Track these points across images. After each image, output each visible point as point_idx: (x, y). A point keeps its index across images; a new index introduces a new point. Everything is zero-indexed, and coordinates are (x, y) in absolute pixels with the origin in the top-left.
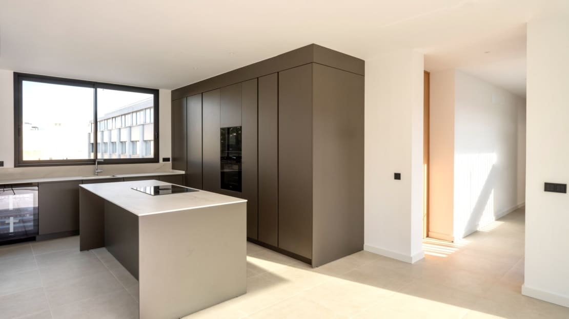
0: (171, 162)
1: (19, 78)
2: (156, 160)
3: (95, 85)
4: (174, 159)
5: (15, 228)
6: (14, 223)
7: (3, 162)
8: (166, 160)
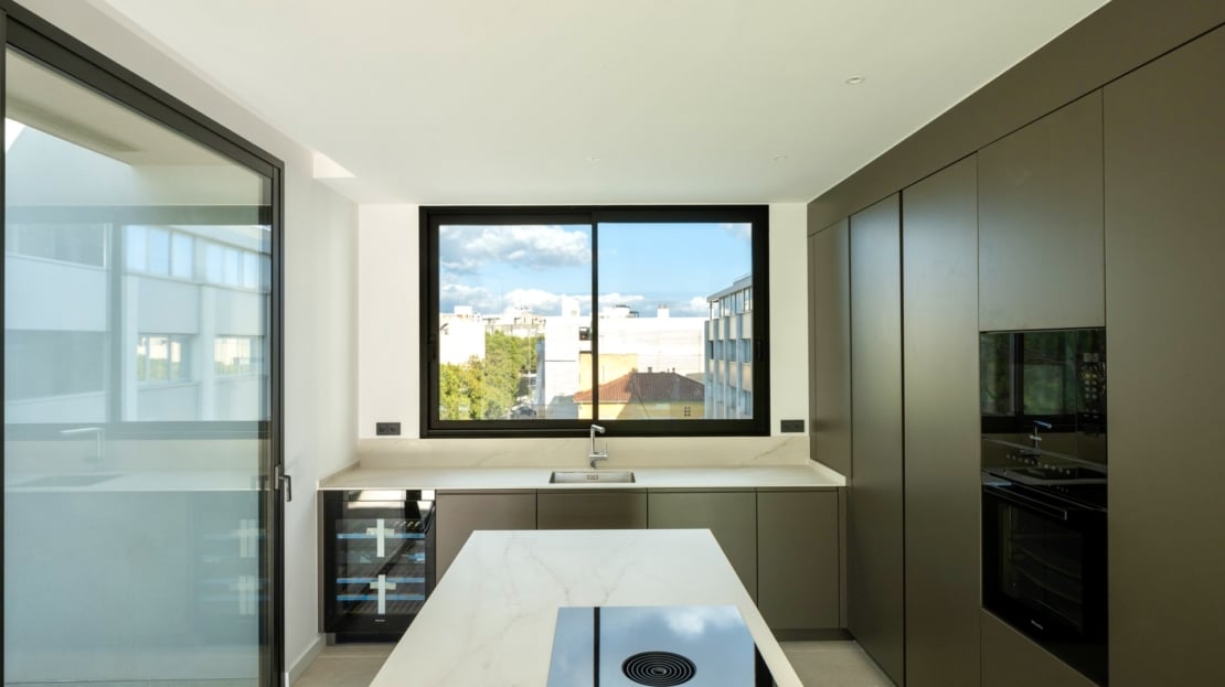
0: (807, 433)
1: (432, 219)
2: (758, 425)
3: (590, 215)
4: (817, 426)
5: (388, 604)
6: (388, 592)
7: (398, 425)
8: (791, 426)
